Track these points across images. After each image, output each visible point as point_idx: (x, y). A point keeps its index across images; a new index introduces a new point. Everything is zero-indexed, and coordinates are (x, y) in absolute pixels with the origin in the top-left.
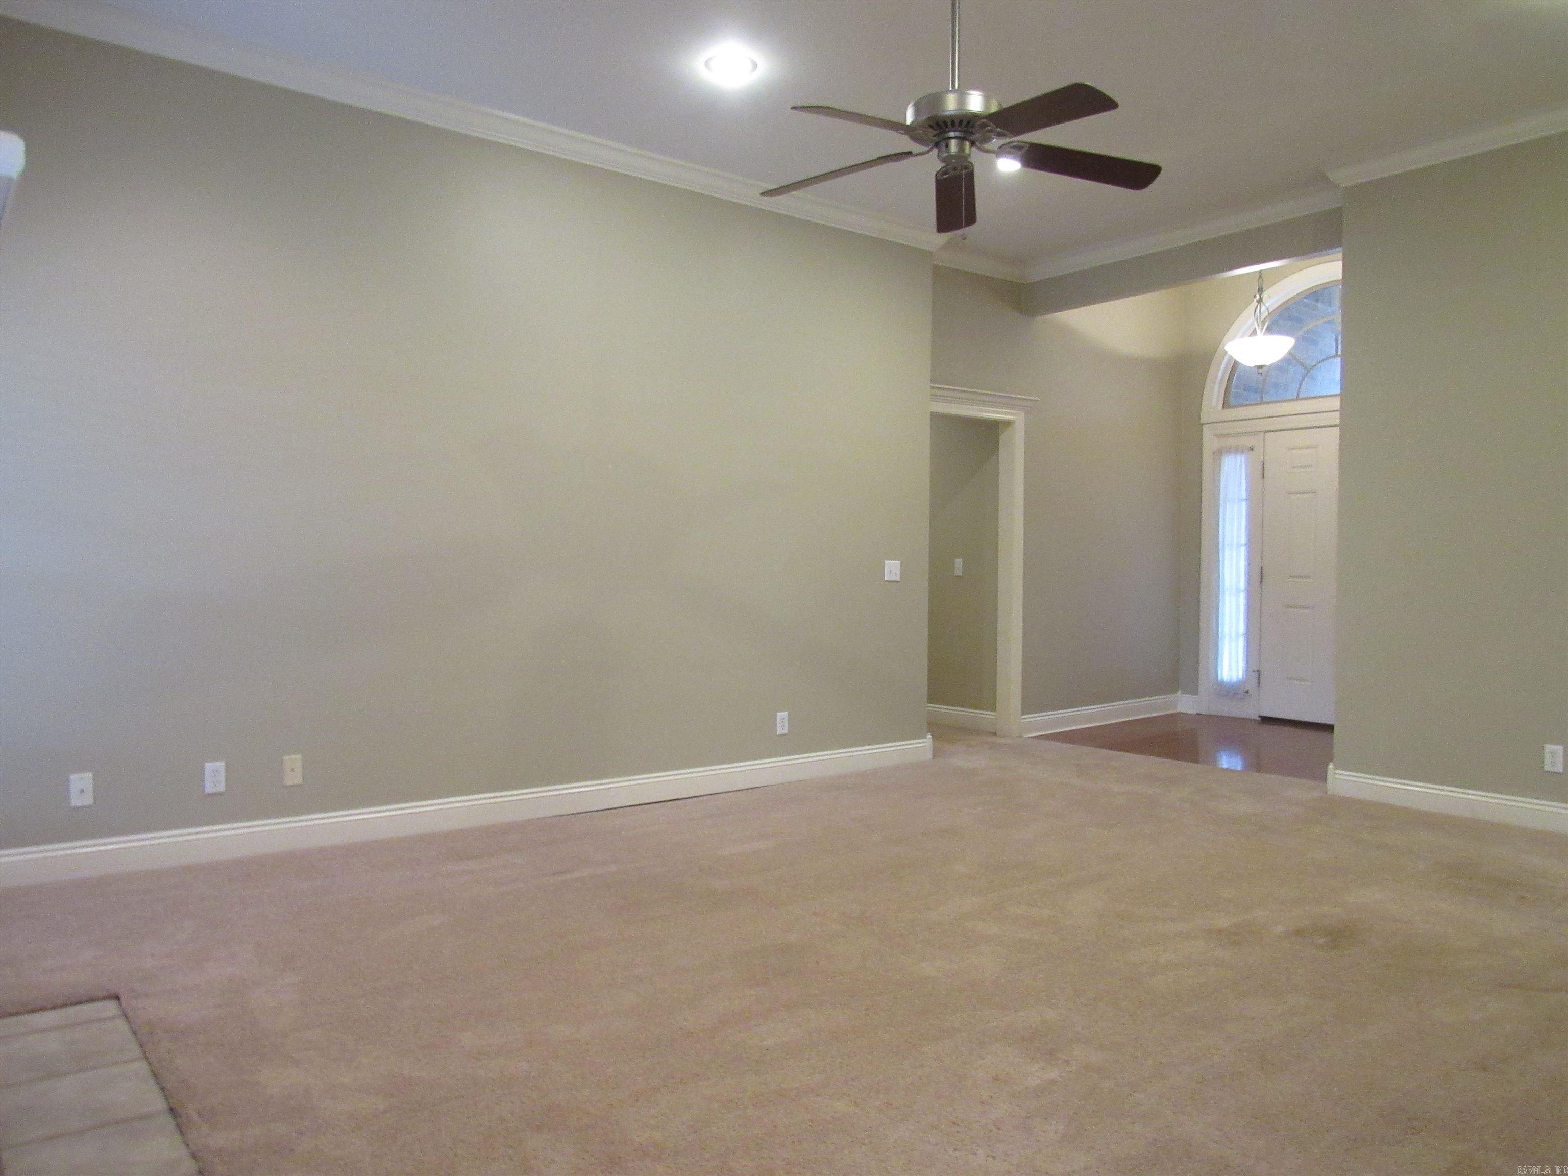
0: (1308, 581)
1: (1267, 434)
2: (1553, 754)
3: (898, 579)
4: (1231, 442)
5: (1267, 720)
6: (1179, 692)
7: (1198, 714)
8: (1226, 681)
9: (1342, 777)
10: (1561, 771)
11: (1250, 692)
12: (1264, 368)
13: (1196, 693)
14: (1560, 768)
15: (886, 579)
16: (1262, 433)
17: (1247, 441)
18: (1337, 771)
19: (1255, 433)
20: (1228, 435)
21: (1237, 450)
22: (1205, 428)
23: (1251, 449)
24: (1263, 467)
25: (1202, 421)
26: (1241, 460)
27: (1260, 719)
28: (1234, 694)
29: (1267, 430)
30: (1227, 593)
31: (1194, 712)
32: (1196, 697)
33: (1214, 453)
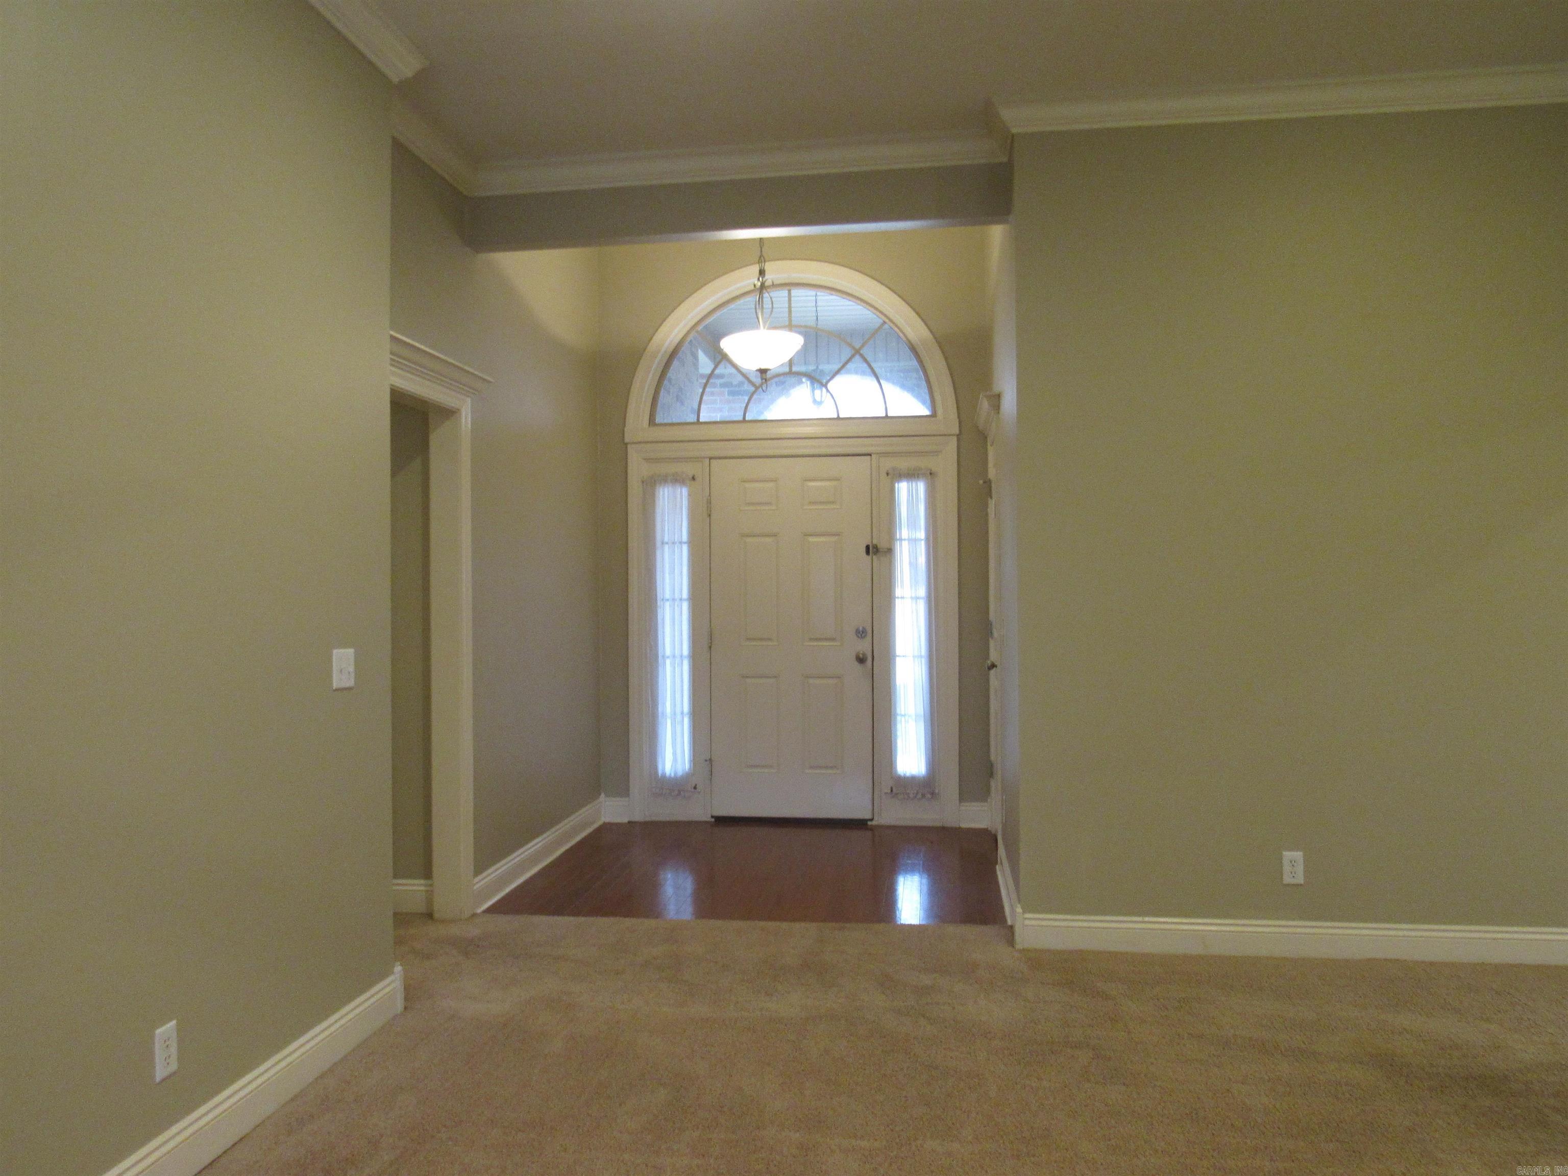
0: (770, 643)
1: (714, 462)
2: (1293, 862)
3: (351, 683)
4: (672, 468)
5: (721, 821)
6: (603, 795)
7: (629, 822)
8: (670, 777)
9: (1033, 922)
10: (1302, 882)
11: (699, 788)
12: (769, 372)
13: (627, 795)
14: (1300, 879)
15: (335, 685)
16: (708, 459)
17: (689, 469)
18: (1027, 915)
19: (700, 459)
20: (665, 460)
21: (677, 479)
22: (630, 449)
23: (693, 478)
24: (709, 502)
25: (627, 440)
26: (681, 492)
27: (713, 820)
28: (679, 791)
29: (713, 456)
30: (668, 662)
31: (626, 820)
32: (627, 799)
33: (643, 482)
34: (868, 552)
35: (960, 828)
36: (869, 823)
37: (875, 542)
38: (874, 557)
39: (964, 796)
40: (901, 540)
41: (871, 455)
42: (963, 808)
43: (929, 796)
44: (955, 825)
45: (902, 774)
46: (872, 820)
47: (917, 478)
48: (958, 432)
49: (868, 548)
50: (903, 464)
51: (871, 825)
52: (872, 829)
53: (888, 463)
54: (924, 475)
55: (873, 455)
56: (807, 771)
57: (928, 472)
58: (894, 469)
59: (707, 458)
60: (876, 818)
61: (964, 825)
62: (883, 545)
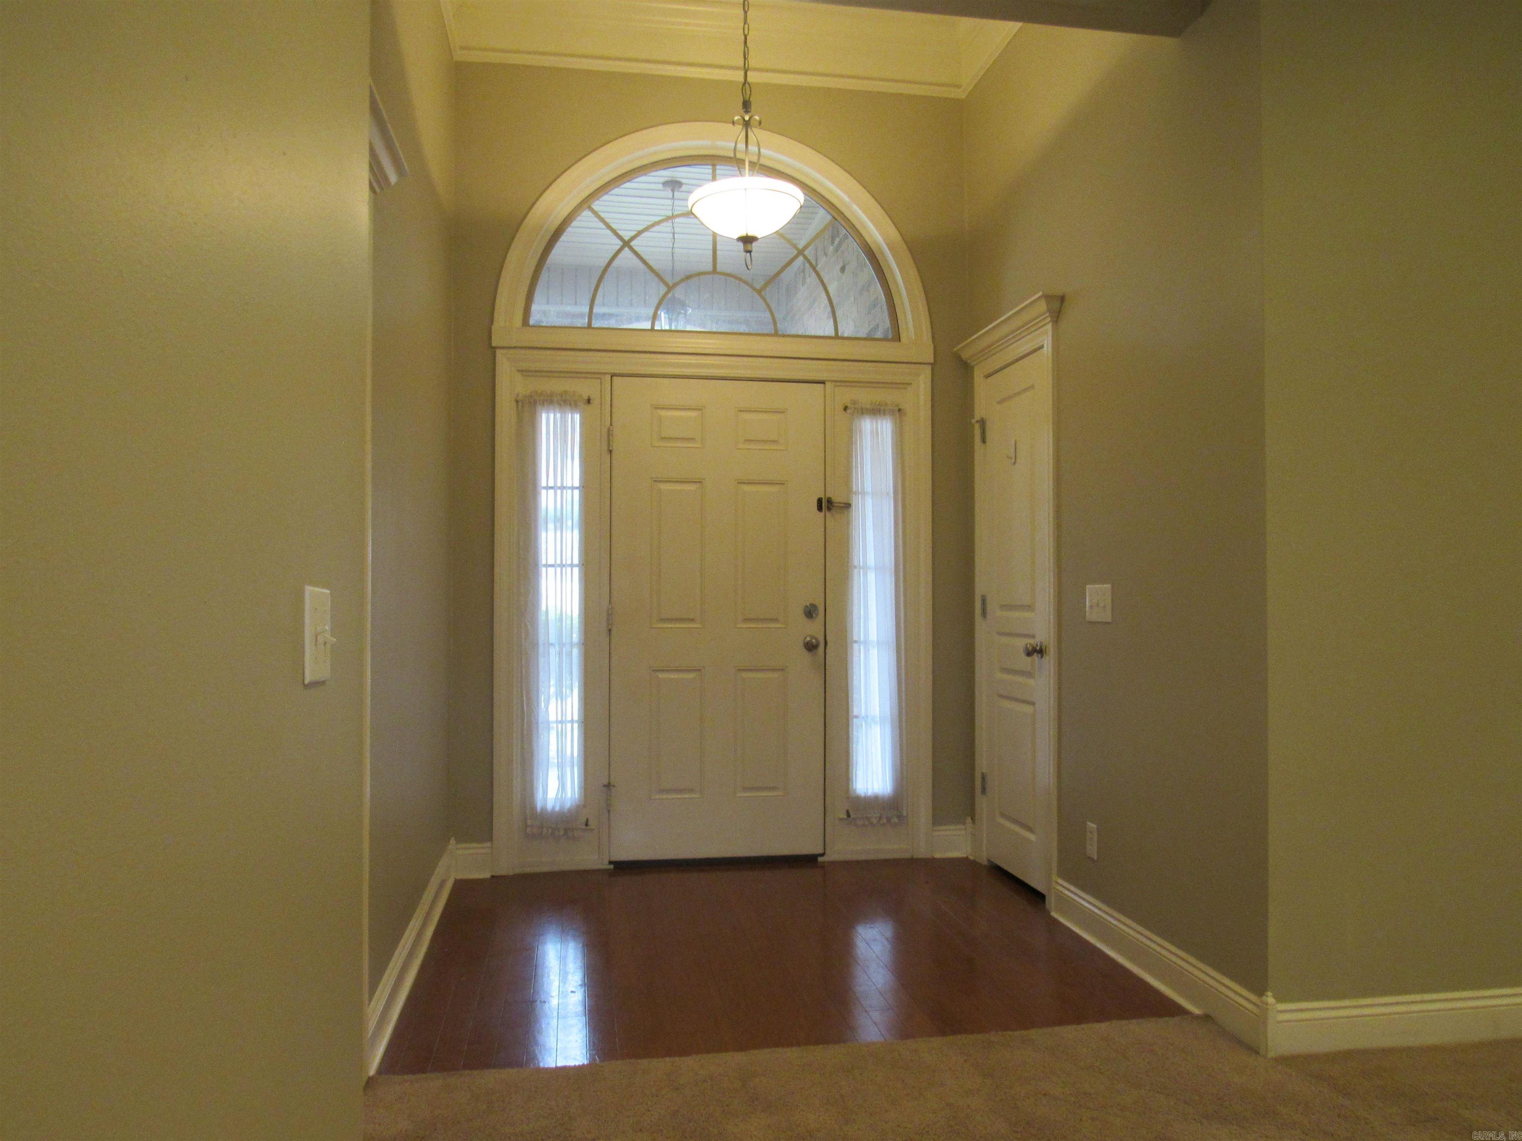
0: (692, 625)
1: (617, 380)
4: (557, 386)
5: (623, 868)
6: (453, 840)
7: (493, 877)
8: (544, 809)
11: (593, 824)
13: (487, 838)
16: (608, 378)
17: (585, 388)
19: (597, 375)
20: (550, 374)
21: (566, 401)
22: (499, 353)
23: (589, 401)
24: (610, 433)
25: (494, 344)
26: (572, 419)
27: (612, 867)
28: (566, 830)
29: (618, 372)
30: (552, 651)
31: (486, 875)
32: (488, 844)
33: (517, 402)
34: (820, 508)
35: (934, 859)
36: (820, 859)
37: (828, 495)
38: (828, 514)
39: (938, 819)
40: (864, 493)
41: (824, 383)
42: (936, 833)
43: (896, 820)
44: (929, 856)
45: (863, 795)
46: (822, 855)
47: (882, 415)
48: (932, 361)
49: (820, 501)
50: (865, 397)
51: (824, 862)
52: (823, 866)
53: (847, 395)
54: (892, 413)
55: (826, 383)
56: (739, 794)
57: (896, 408)
58: (854, 402)
59: (609, 374)
60: (828, 852)
61: (938, 855)
62: (837, 498)
